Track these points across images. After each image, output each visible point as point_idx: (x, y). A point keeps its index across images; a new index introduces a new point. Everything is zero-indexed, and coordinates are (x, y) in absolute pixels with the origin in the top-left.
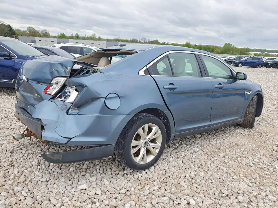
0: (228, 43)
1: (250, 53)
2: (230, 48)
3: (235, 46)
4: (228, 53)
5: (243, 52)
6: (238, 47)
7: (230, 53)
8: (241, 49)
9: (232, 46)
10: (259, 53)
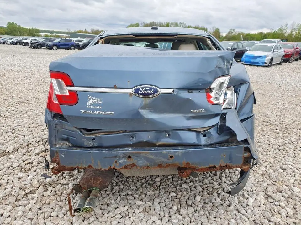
0: (11, 22)
1: (40, 34)
2: (16, 28)
3: (22, 26)
4: (15, 33)
5: (32, 33)
6: (24, 27)
7: (18, 34)
8: (30, 30)
9: (18, 26)
10: (49, 34)
